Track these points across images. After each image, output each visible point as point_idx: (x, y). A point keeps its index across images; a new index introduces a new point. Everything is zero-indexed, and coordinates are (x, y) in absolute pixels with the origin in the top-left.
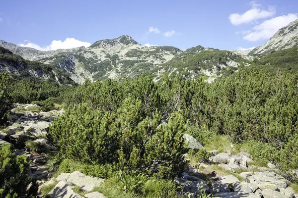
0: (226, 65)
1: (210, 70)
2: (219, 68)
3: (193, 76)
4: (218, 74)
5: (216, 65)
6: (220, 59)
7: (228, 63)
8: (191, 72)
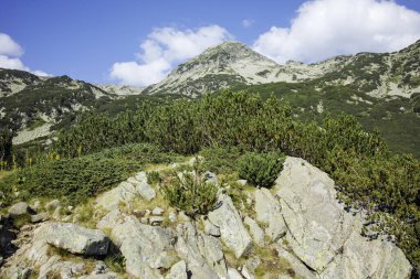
0: (70, 108)
1: (48, 114)
2: (60, 112)
3: (24, 121)
4: (57, 119)
5: (56, 107)
6: (63, 101)
7: (73, 106)
8: (22, 114)
